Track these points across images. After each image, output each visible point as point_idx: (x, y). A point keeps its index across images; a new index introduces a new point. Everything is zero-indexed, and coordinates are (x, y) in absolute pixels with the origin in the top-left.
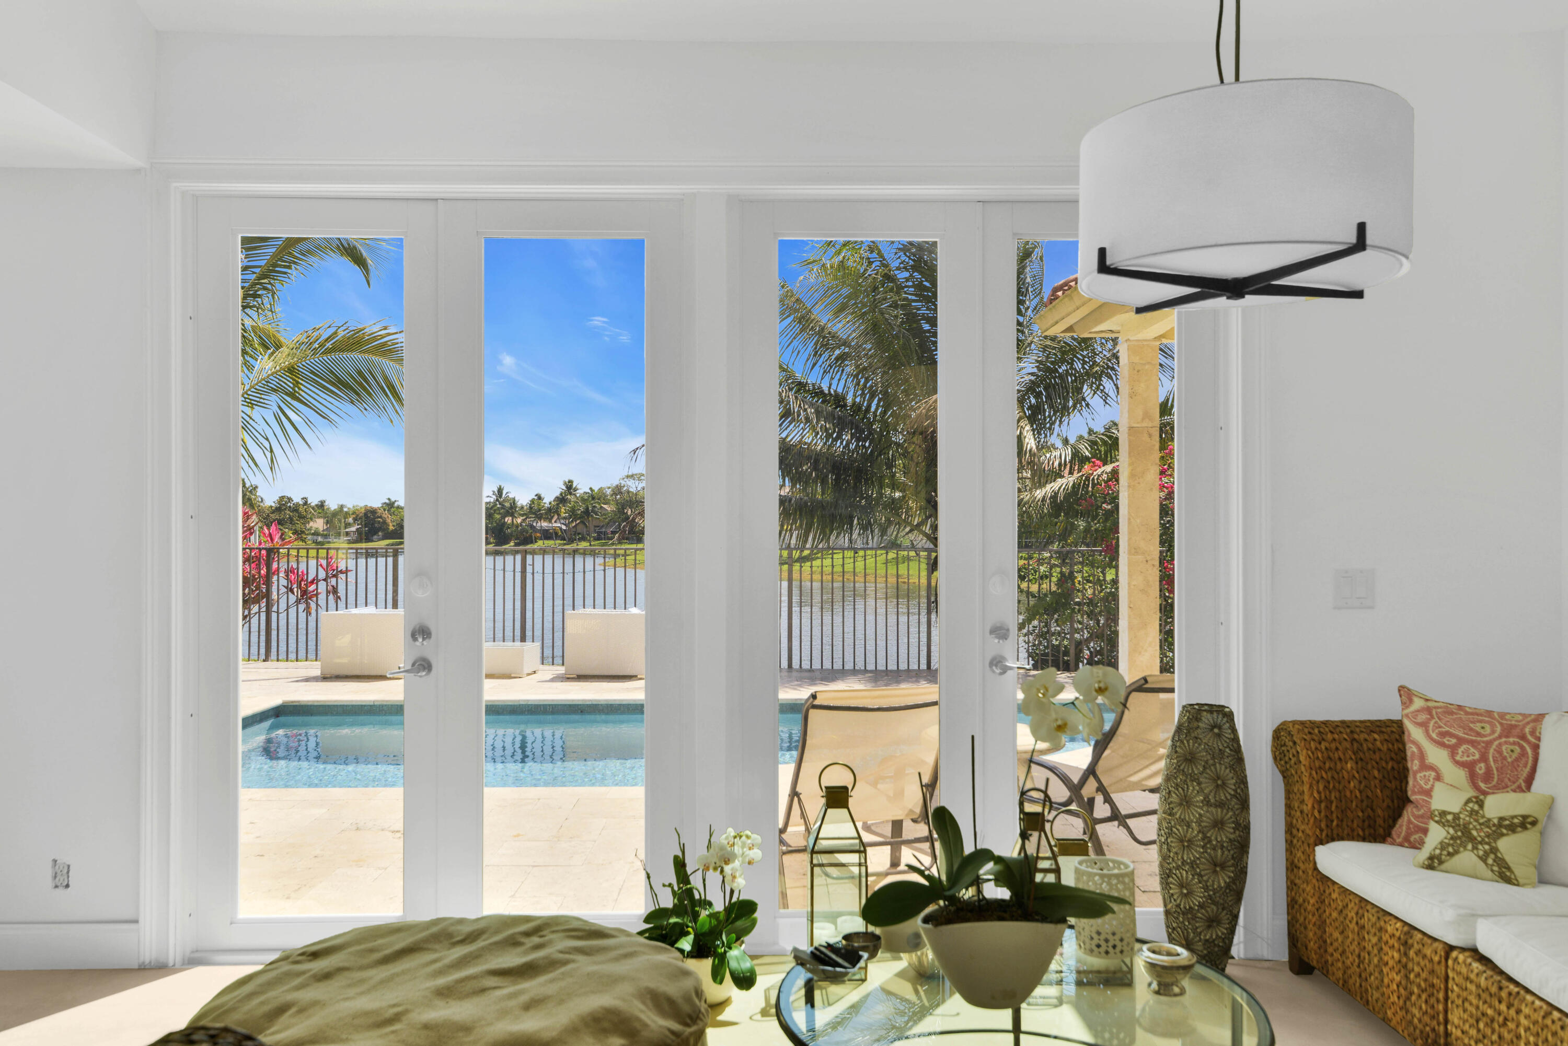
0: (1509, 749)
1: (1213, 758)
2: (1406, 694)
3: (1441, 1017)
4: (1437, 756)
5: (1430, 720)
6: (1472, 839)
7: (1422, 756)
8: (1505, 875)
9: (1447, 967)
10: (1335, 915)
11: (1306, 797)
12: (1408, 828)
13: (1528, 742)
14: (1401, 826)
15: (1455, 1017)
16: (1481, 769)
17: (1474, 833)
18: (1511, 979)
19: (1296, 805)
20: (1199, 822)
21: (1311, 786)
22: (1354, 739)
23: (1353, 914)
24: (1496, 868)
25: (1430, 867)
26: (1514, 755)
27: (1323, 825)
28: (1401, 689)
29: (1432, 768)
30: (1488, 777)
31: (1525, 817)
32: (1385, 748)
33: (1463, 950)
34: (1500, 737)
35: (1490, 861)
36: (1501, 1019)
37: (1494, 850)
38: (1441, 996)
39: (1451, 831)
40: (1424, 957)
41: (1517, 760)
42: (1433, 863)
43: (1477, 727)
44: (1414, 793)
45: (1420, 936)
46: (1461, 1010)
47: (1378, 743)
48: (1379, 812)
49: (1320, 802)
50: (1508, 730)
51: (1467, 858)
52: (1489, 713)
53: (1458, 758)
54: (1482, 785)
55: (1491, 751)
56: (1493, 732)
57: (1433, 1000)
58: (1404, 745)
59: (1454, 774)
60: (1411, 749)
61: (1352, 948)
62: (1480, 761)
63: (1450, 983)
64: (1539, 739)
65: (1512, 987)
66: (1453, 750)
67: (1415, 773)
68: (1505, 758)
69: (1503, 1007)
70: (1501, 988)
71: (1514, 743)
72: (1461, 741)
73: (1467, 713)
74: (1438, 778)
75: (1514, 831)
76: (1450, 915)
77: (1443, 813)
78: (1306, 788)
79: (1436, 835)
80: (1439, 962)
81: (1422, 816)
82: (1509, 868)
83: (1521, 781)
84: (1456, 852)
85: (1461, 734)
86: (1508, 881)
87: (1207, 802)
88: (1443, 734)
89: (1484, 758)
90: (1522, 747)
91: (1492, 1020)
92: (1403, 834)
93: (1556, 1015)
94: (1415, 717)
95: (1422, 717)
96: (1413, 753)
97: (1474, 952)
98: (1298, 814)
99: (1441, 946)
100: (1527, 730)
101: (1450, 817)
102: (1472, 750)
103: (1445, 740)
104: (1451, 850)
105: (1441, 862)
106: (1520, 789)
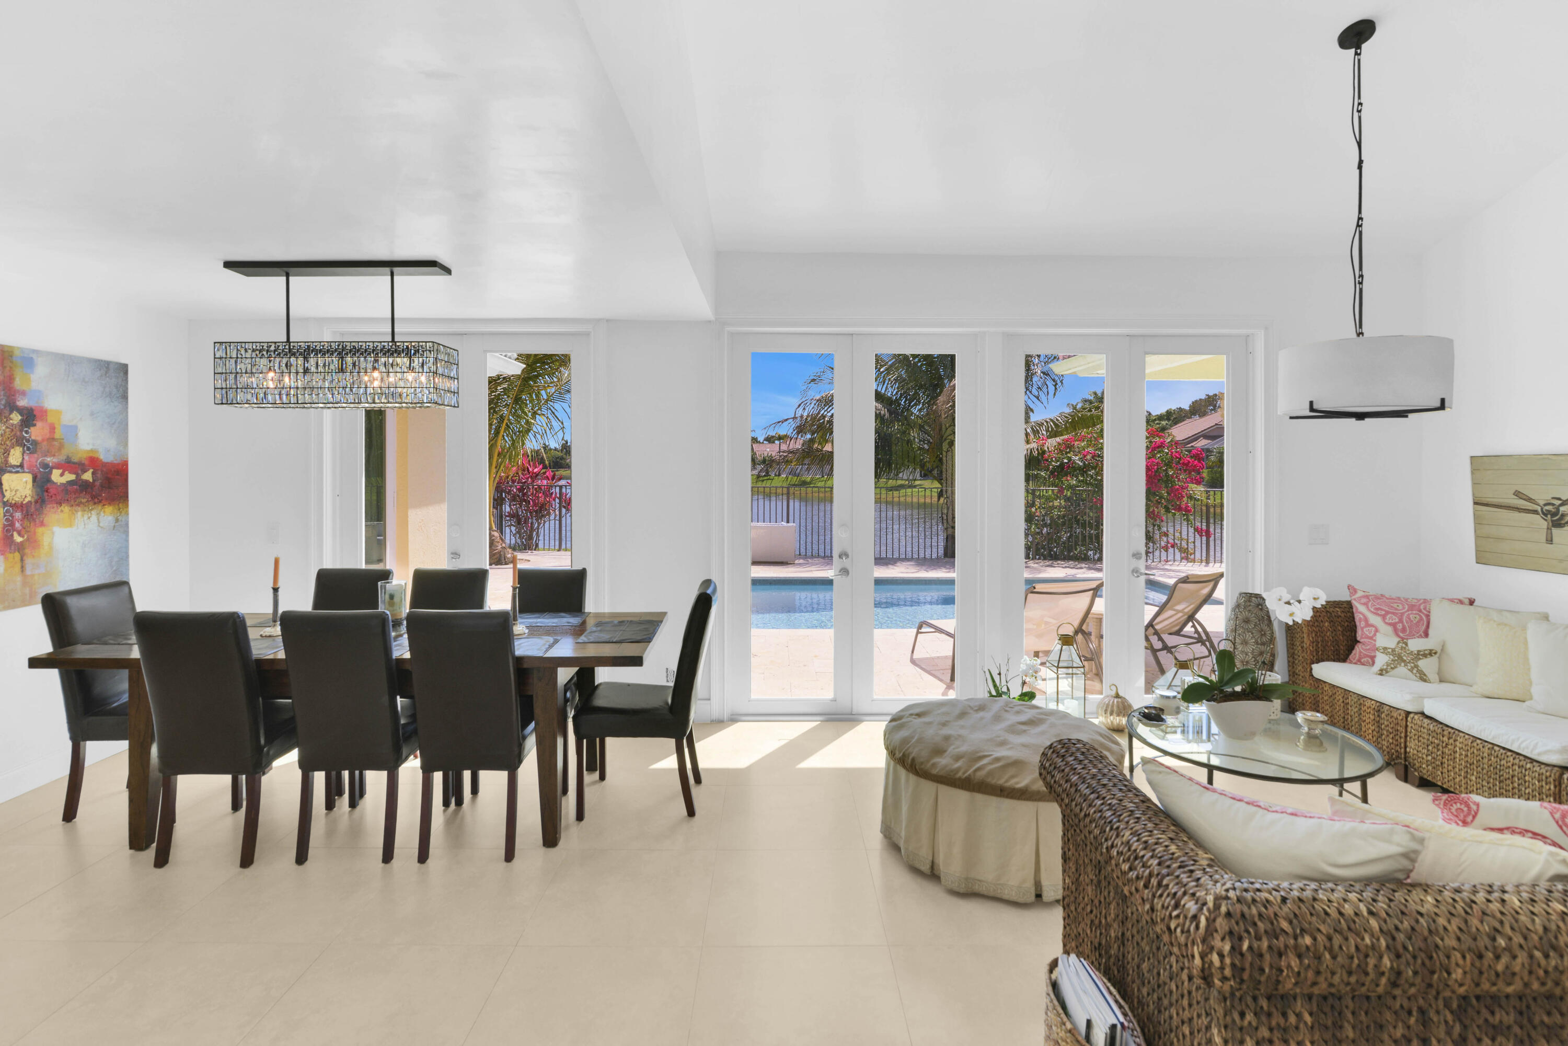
0: (1414, 617)
1: (1259, 621)
2: (1352, 589)
3: (1403, 745)
4: (1375, 620)
5: (1368, 602)
6: (1404, 661)
7: (1366, 620)
8: (1423, 678)
9: (1407, 721)
10: (1326, 698)
11: (1305, 640)
12: (1360, 655)
13: (1423, 613)
14: (1355, 654)
15: (1412, 745)
16: (1400, 626)
17: (1405, 658)
18: (1447, 726)
19: (1298, 644)
20: (1253, 652)
21: (1308, 636)
22: (1327, 611)
23: (1340, 697)
24: (1418, 675)
25: (1381, 674)
26: (1417, 620)
27: (1315, 654)
28: (1349, 587)
29: (1372, 626)
30: (1404, 630)
31: (1431, 650)
32: (1343, 615)
33: (1416, 713)
34: (1408, 611)
35: (1415, 671)
36: (1444, 744)
37: (1416, 666)
38: (1403, 735)
39: (1392, 657)
40: (1392, 717)
41: (1418, 622)
42: (1381, 672)
43: (1395, 605)
44: (1362, 638)
45: (1387, 707)
46: (1417, 742)
47: (1339, 613)
48: (1342, 647)
49: (1313, 642)
50: (1412, 607)
51: (1402, 670)
52: (1399, 598)
53: (1387, 621)
54: (1401, 635)
55: (1404, 618)
56: (1404, 608)
57: (1397, 737)
58: (1353, 613)
59: (1385, 629)
60: (1357, 617)
61: (1338, 714)
62: (1398, 623)
63: (1409, 729)
64: (1429, 612)
65: (1450, 730)
66: (1384, 617)
67: (1362, 629)
68: (1412, 621)
69: (1445, 739)
70: (1443, 731)
71: (1416, 614)
72: (1387, 613)
73: (1387, 598)
74: (1377, 631)
75: (1426, 657)
76: (1408, 697)
77: (1385, 649)
78: (1305, 636)
79: (1382, 660)
80: (1402, 720)
81: (1369, 649)
82: (1425, 675)
83: (1421, 633)
84: (1396, 667)
85: (1387, 609)
86: (1425, 681)
87: (1257, 643)
88: (1377, 609)
89: (1401, 621)
90: (1420, 616)
91: (1438, 745)
92: (1357, 658)
93: (1479, 741)
94: (1360, 600)
95: (1364, 600)
96: (1360, 618)
97: (1423, 714)
98: (1300, 648)
99: (1402, 712)
100: (1422, 607)
101: (1390, 650)
102: (1394, 617)
103: (1379, 612)
104: (1392, 666)
105: (1387, 672)
106: (1421, 636)
